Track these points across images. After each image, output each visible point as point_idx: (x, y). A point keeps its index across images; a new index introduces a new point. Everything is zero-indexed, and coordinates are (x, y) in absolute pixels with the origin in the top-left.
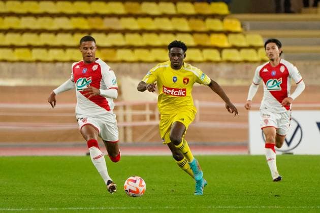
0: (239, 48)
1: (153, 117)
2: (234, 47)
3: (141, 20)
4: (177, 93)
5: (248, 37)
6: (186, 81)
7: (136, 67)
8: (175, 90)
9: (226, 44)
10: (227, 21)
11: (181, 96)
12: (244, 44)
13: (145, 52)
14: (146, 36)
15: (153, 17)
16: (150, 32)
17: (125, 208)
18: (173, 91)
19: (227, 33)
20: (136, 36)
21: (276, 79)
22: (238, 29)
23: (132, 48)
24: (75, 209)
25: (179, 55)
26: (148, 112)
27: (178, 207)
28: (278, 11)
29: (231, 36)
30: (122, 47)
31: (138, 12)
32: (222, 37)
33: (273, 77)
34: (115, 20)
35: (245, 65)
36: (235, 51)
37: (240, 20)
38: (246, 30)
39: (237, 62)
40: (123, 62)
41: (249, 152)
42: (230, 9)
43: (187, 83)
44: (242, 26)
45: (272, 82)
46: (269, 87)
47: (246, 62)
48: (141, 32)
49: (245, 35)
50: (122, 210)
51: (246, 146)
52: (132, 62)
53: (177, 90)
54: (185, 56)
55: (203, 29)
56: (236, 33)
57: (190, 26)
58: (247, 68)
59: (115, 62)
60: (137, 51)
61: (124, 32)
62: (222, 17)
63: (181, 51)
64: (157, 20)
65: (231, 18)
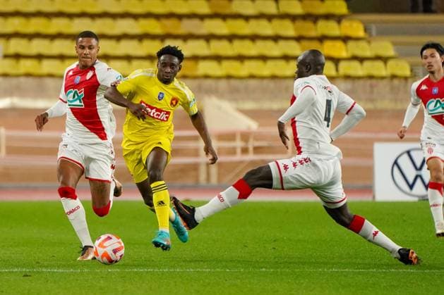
0: (361, 60)
1: (245, 151)
2: (355, 58)
3: (231, 22)
4: (158, 115)
5: (374, 44)
6: (174, 102)
7: (223, 84)
8: (158, 110)
9: (344, 54)
10: (345, 23)
11: (163, 120)
12: (368, 53)
13: (236, 64)
14: (237, 43)
15: (247, 18)
16: (242, 37)
17: (207, 270)
18: (154, 111)
19: (345, 39)
20: (225, 43)
21: (439, 99)
22: (361, 33)
23: (218, 58)
24: (142, 270)
25: (172, 66)
26: (239, 144)
27: (279, 270)
28: (414, 10)
29: (351, 44)
30: (205, 58)
31: (227, 11)
32: (339, 44)
33: (435, 96)
34: (196, 22)
35: (369, 82)
36: (356, 64)
37: (363, 22)
38: (370, 35)
39: (359, 78)
40: (207, 77)
41: (374, 197)
42: (349, 7)
43: (174, 106)
44: (366, 30)
45: (433, 104)
46: (431, 111)
47: (371, 77)
48: (231, 38)
49: (369, 42)
50: (205, 272)
51: (369, 189)
52: (219, 78)
53: (160, 111)
54: (180, 69)
55: (313, 33)
56: (358, 39)
57: (296, 29)
58: (372, 86)
59: (195, 78)
60: (226, 64)
61: (208, 38)
62: (339, 19)
63: (176, 60)
64: (253, 23)
65: (351, 20)
